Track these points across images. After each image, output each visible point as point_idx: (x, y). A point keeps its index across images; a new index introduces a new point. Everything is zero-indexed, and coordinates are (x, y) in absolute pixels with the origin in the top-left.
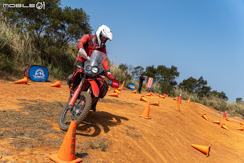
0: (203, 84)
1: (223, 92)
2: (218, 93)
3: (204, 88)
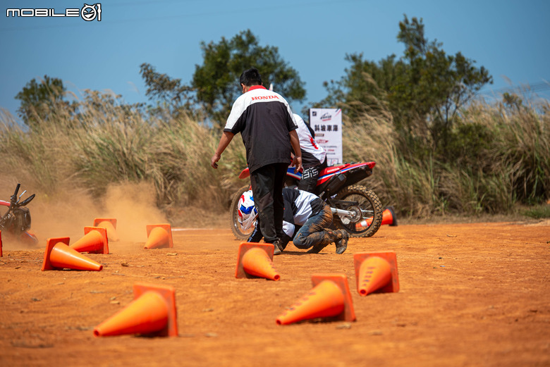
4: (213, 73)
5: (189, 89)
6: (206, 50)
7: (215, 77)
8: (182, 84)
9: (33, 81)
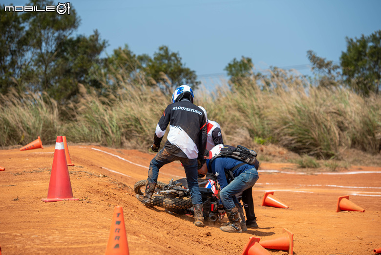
0: (57, 30)
1: (166, 51)
2: (142, 58)
3: (63, 45)
4: (355, 58)
5: (338, 67)
6: (349, 42)
7: (357, 60)
8: (333, 64)
9: (235, 59)
